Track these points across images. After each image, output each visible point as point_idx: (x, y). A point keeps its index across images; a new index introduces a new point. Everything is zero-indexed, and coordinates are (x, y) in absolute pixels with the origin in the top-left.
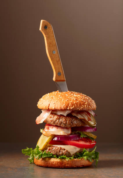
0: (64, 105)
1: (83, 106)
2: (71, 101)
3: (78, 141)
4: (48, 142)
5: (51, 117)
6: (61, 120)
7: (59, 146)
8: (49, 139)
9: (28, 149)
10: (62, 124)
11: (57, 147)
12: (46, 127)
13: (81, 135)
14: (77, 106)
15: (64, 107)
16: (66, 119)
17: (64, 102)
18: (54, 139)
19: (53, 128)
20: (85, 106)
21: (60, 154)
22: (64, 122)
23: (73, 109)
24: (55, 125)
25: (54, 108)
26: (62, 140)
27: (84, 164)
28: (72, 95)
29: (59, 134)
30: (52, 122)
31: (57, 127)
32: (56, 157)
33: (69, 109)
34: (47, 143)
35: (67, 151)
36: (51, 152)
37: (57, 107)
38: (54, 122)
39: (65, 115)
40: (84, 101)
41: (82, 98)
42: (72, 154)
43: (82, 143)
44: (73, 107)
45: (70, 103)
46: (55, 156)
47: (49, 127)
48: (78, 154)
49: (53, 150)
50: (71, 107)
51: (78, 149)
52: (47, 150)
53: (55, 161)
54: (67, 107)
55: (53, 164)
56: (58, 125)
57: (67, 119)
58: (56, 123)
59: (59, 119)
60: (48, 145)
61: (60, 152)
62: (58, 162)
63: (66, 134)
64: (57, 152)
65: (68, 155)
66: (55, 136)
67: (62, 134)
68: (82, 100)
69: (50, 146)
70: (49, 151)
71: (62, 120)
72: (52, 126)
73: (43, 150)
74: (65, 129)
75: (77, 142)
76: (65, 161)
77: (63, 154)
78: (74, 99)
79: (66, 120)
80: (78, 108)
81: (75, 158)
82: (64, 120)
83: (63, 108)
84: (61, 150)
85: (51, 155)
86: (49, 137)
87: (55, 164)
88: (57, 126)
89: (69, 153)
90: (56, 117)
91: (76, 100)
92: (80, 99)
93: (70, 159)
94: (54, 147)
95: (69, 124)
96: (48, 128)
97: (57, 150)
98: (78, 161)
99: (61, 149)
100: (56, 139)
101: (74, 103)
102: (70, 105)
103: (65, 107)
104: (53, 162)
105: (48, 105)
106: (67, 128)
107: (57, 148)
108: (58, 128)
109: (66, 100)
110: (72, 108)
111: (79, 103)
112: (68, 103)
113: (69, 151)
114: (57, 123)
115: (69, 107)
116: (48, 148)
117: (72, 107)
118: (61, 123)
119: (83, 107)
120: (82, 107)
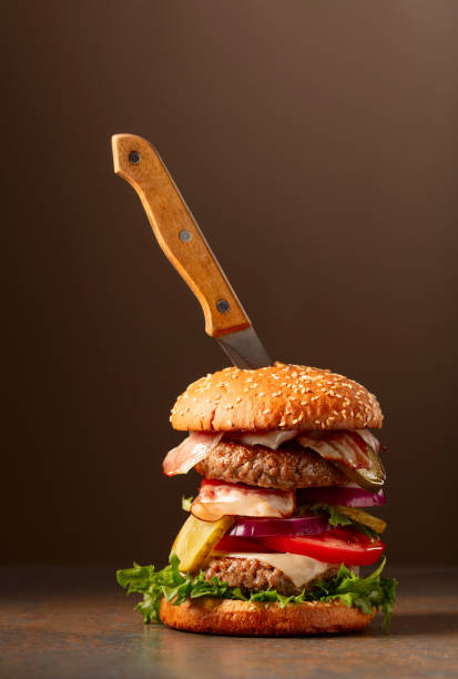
0: (266, 412)
1: (335, 413)
2: (292, 398)
3: (321, 537)
4: (211, 541)
5: (222, 454)
6: (258, 462)
7: (251, 557)
8: (218, 530)
9: (138, 569)
10: (263, 477)
11: (244, 559)
12: (205, 489)
13: (329, 516)
14: (314, 412)
15: (266, 419)
16: (275, 460)
17: (268, 403)
18: (232, 533)
19: (228, 491)
20: (344, 412)
21: (255, 586)
22: (271, 471)
23: (298, 423)
24: (235, 480)
25: (229, 423)
26: (263, 535)
27: (342, 623)
28: (294, 375)
29: (250, 513)
30: (228, 471)
31: (243, 490)
32: (242, 597)
33: (286, 426)
34: (208, 545)
35: (281, 574)
36: (221, 579)
37: (244, 422)
38: (234, 472)
39: (274, 447)
40: (339, 396)
41: (329, 387)
42: (298, 583)
43: (333, 544)
44: (300, 418)
45: (289, 405)
46: (237, 592)
47: (217, 488)
48: (320, 585)
49: (229, 570)
50: (292, 417)
51: (320, 568)
52: (209, 572)
53: (237, 609)
54: (278, 418)
55: (230, 621)
56: (250, 480)
57: (280, 461)
58: (240, 474)
59: (251, 459)
60: (213, 553)
61: (255, 576)
62: (248, 614)
63: (278, 515)
64: (244, 576)
65: (286, 586)
66: (236, 520)
67: (262, 515)
68: (331, 392)
69: (217, 558)
70: (217, 575)
71: (264, 463)
72: (225, 487)
73: (193, 573)
74: (273, 497)
75: (318, 543)
76: (273, 610)
77: (265, 586)
78: (303, 391)
79: (277, 464)
80: (318, 422)
81: (309, 598)
82: (270, 462)
83: (262, 422)
84: (259, 572)
85: (224, 590)
86: (217, 526)
87: (238, 622)
88: (243, 486)
89: (288, 580)
90: (240, 452)
91: (310, 392)
92: (323, 390)
93: (292, 601)
94: (234, 559)
95: (290, 478)
96: (212, 494)
97: (245, 571)
98: (322, 610)
99: (258, 565)
100: (240, 531)
101: (304, 403)
102: (287, 412)
103: (271, 417)
104: (232, 614)
105: (209, 417)
106: (280, 493)
107: (244, 564)
108: (246, 493)
109: (274, 394)
110: (295, 422)
111: (319, 403)
112: (281, 403)
113: (288, 572)
114: (245, 475)
115: (287, 419)
116: (213, 565)
117: (296, 416)
118: (260, 472)
119: (333, 415)
120: (331, 418)
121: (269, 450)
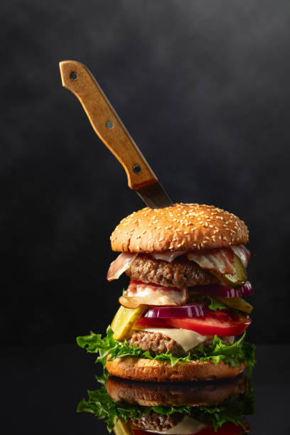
0: (161, 240)
1: (207, 238)
2: (178, 230)
3: (203, 318)
4: (132, 321)
5: (138, 265)
6: (159, 271)
7: (157, 331)
8: (136, 314)
9: (93, 335)
10: (163, 280)
11: (152, 333)
12: (131, 286)
13: (210, 304)
14: (192, 239)
15: (160, 245)
16: (171, 269)
17: (162, 234)
18: (146, 316)
19: (144, 288)
20: (213, 237)
21: (158, 350)
22: (168, 277)
23: (181, 247)
24: (147, 282)
25: (138, 248)
26: (165, 317)
27: (216, 374)
28: (185, 212)
29: (156, 303)
30: (141, 276)
31: (154, 287)
32: (150, 357)
33: (173, 249)
34: (131, 324)
35: (175, 343)
36: (138, 345)
37: (147, 246)
38: (145, 277)
39: (170, 260)
40: (211, 226)
41: (206, 219)
42: (186, 349)
43: (210, 323)
44: (183, 243)
45: (176, 234)
46: (147, 354)
47: (138, 286)
48: (201, 349)
49: (143, 340)
50: (177, 243)
51: (201, 339)
52: (131, 341)
53: (146, 365)
54: (168, 244)
55: (142, 373)
56: (155, 281)
57: (174, 269)
58: (149, 278)
59: (156, 268)
60: (134, 328)
61: (158, 344)
62: (153, 368)
63: (174, 304)
64: (152, 344)
65: (177, 350)
66: (147, 308)
67: (164, 304)
68: (206, 224)
69: (137, 332)
70: (136, 342)
71: (164, 271)
72: (143, 285)
73: (122, 340)
74: (173, 292)
75: (200, 322)
76: (168, 366)
77: (164, 351)
78: (186, 224)
79: (172, 272)
80: (195, 245)
81: (193, 358)
82: (167, 270)
83: (158, 247)
84: (161, 341)
85: (139, 352)
86: (136, 311)
87: (147, 374)
89: (180, 347)
90: (149, 264)
91: (191, 224)
92: (201, 223)
93: (180, 360)
94: (146, 332)
95: (180, 281)
96: (135, 290)
97: (152, 340)
98: (202, 366)
99: (161, 337)
100: (150, 314)
101: (185, 233)
102: (174, 240)
103: (164, 243)
104: (143, 368)
105: (127, 243)
106: (178, 291)
107: (152, 335)
108: (155, 290)
109: (167, 228)
110: (179, 245)
111: (197, 232)
112: (170, 233)
113: (179, 342)
114: (152, 279)
115: (174, 244)
116: (134, 336)
117: (180, 242)
118: (161, 277)
119: (206, 239)
120: (204, 242)
121: (167, 263)
